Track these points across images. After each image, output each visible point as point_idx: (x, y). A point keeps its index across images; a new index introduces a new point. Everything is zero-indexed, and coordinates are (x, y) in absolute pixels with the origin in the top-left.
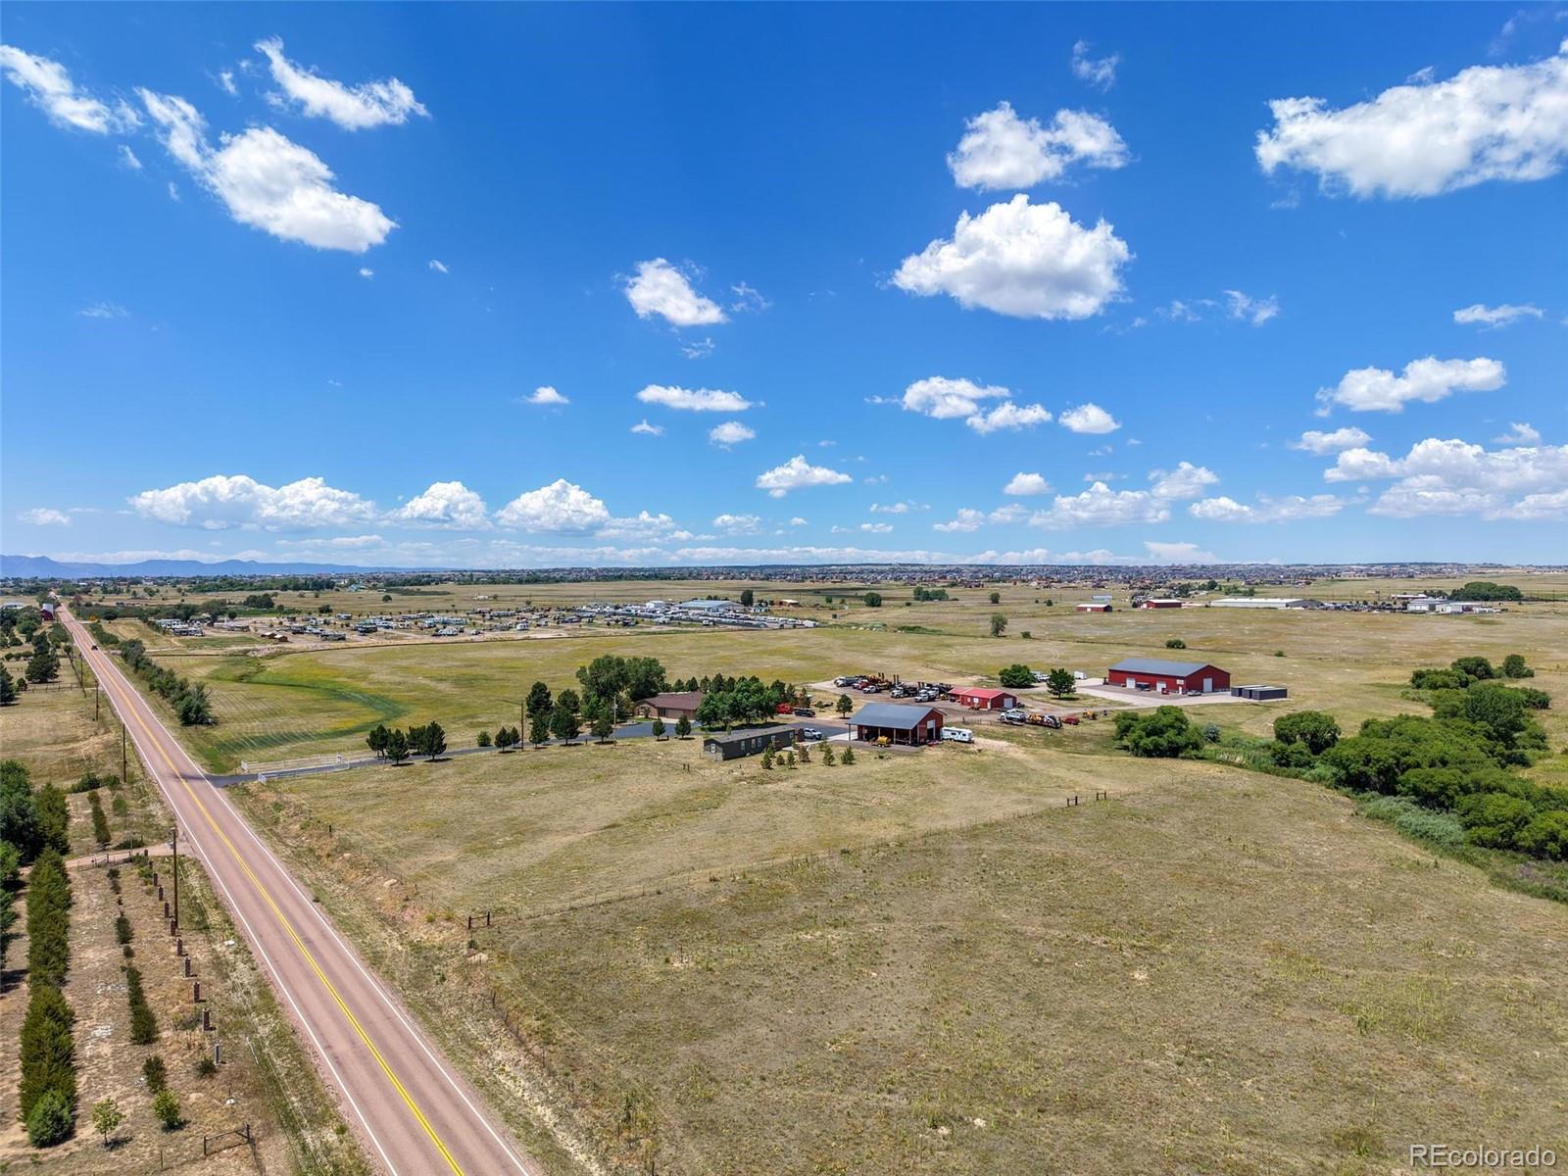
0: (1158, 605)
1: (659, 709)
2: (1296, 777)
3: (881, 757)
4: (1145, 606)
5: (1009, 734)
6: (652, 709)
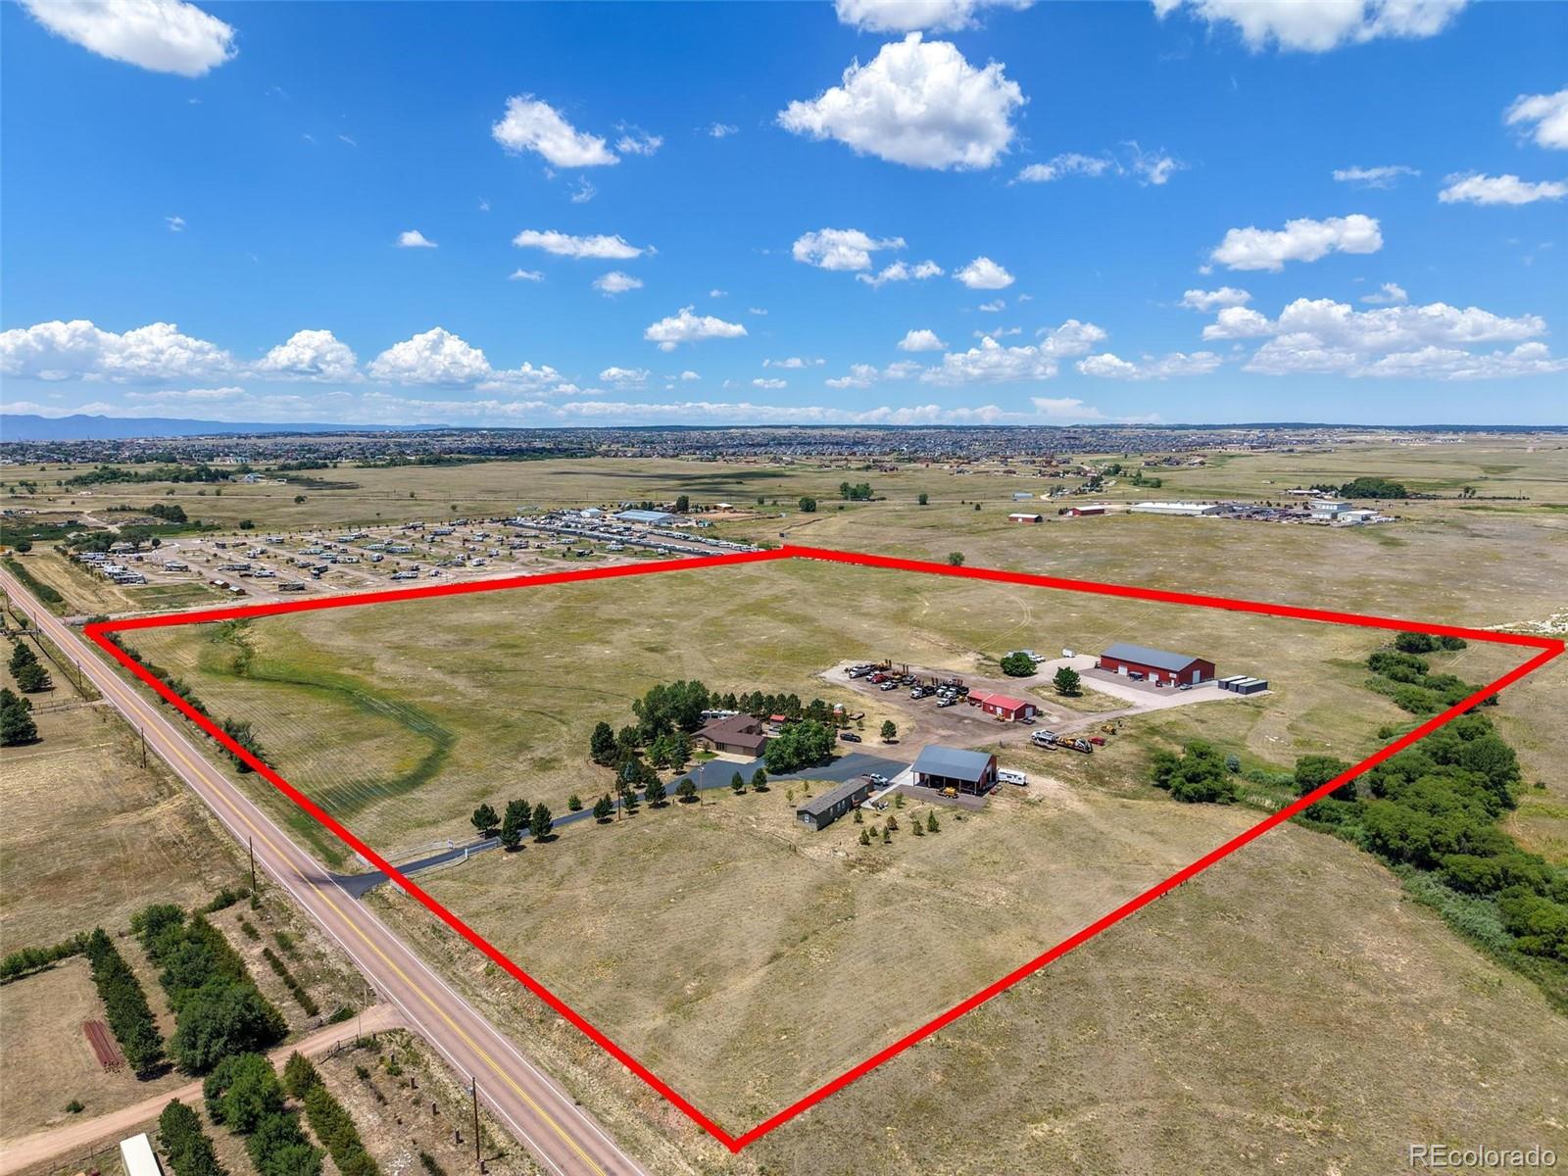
0: (1084, 513)
1: (717, 743)
2: (1329, 832)
3: (959, 818)
4: (1071, 513)
5: (1049, 765)
6: (711, 743)
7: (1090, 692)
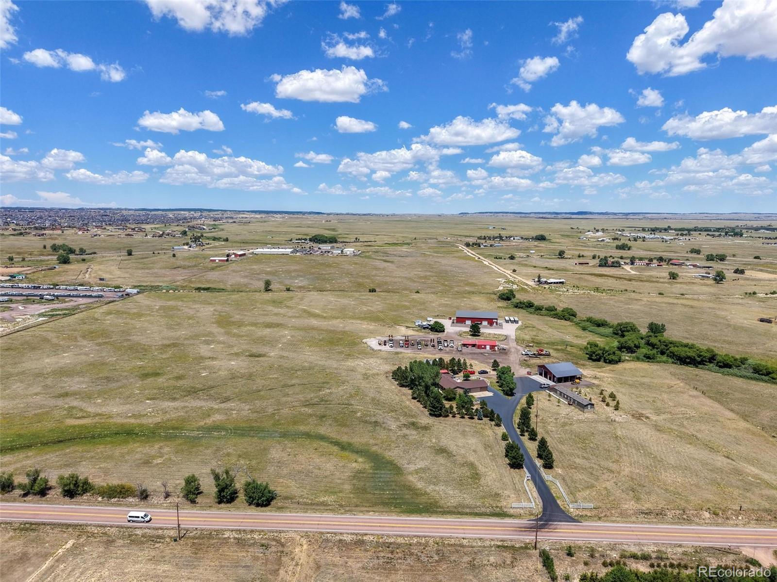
7: (483, 333)
